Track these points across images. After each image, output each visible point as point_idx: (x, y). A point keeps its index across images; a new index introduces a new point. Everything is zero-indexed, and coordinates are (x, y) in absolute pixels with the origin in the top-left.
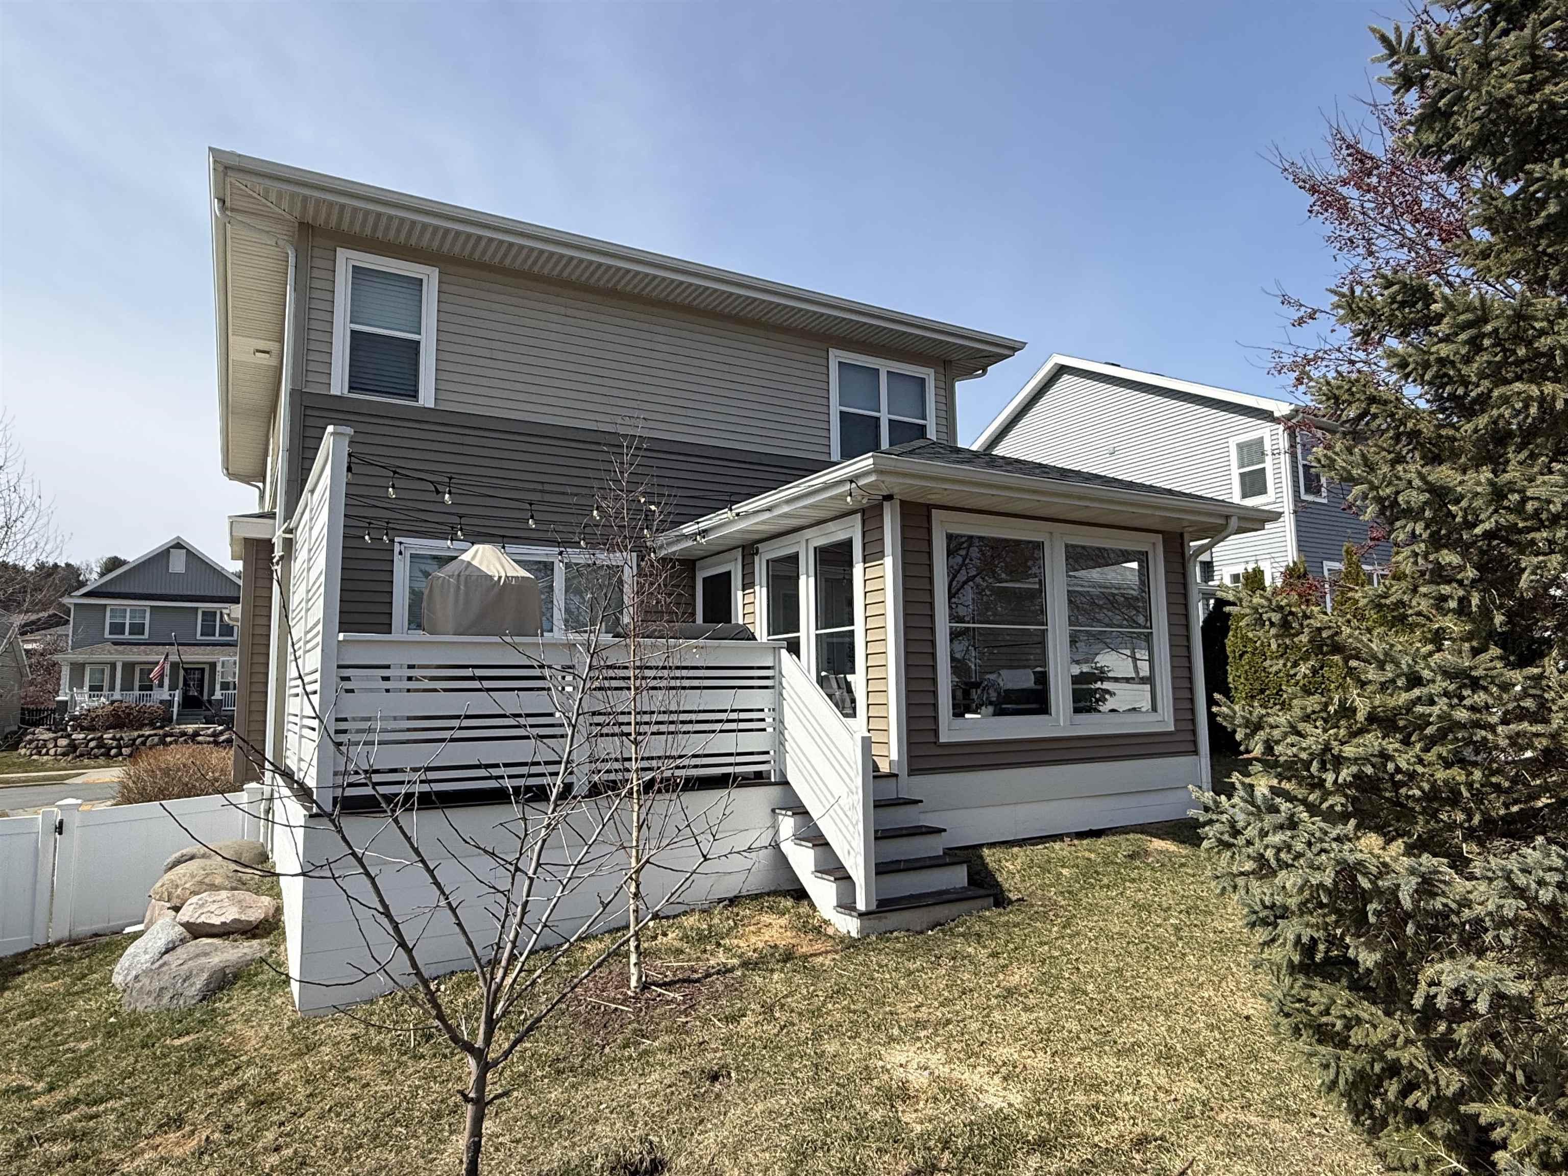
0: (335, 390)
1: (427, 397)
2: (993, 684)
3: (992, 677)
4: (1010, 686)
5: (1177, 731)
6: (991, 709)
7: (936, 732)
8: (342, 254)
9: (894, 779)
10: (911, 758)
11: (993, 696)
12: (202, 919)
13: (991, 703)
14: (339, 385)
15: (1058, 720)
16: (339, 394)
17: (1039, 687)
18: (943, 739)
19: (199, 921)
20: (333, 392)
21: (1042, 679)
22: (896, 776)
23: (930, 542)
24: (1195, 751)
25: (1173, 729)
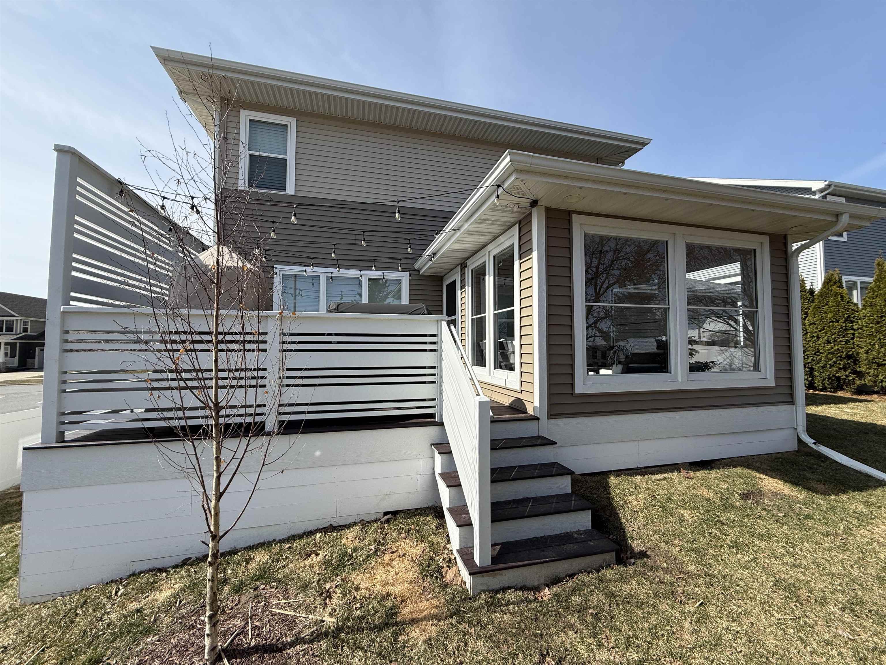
1: (290, 190)
2: (622, 349)
3: (621, 344)
4: (636, 351)
5: (777, 386)
6: (620, 367)
7: (572, 385)
8: (244, 113)
9: (536, 422)
10: (551, 405)
11: (622, 357)
13: (620, 363)
14: (243, 184)
15: (676, 377)
17: (661, 351)
18: (579, 390)
21: (664, 346)
22: (538, 419)
23: (570, 240)
24: (792, 402)
25: (774, 385)
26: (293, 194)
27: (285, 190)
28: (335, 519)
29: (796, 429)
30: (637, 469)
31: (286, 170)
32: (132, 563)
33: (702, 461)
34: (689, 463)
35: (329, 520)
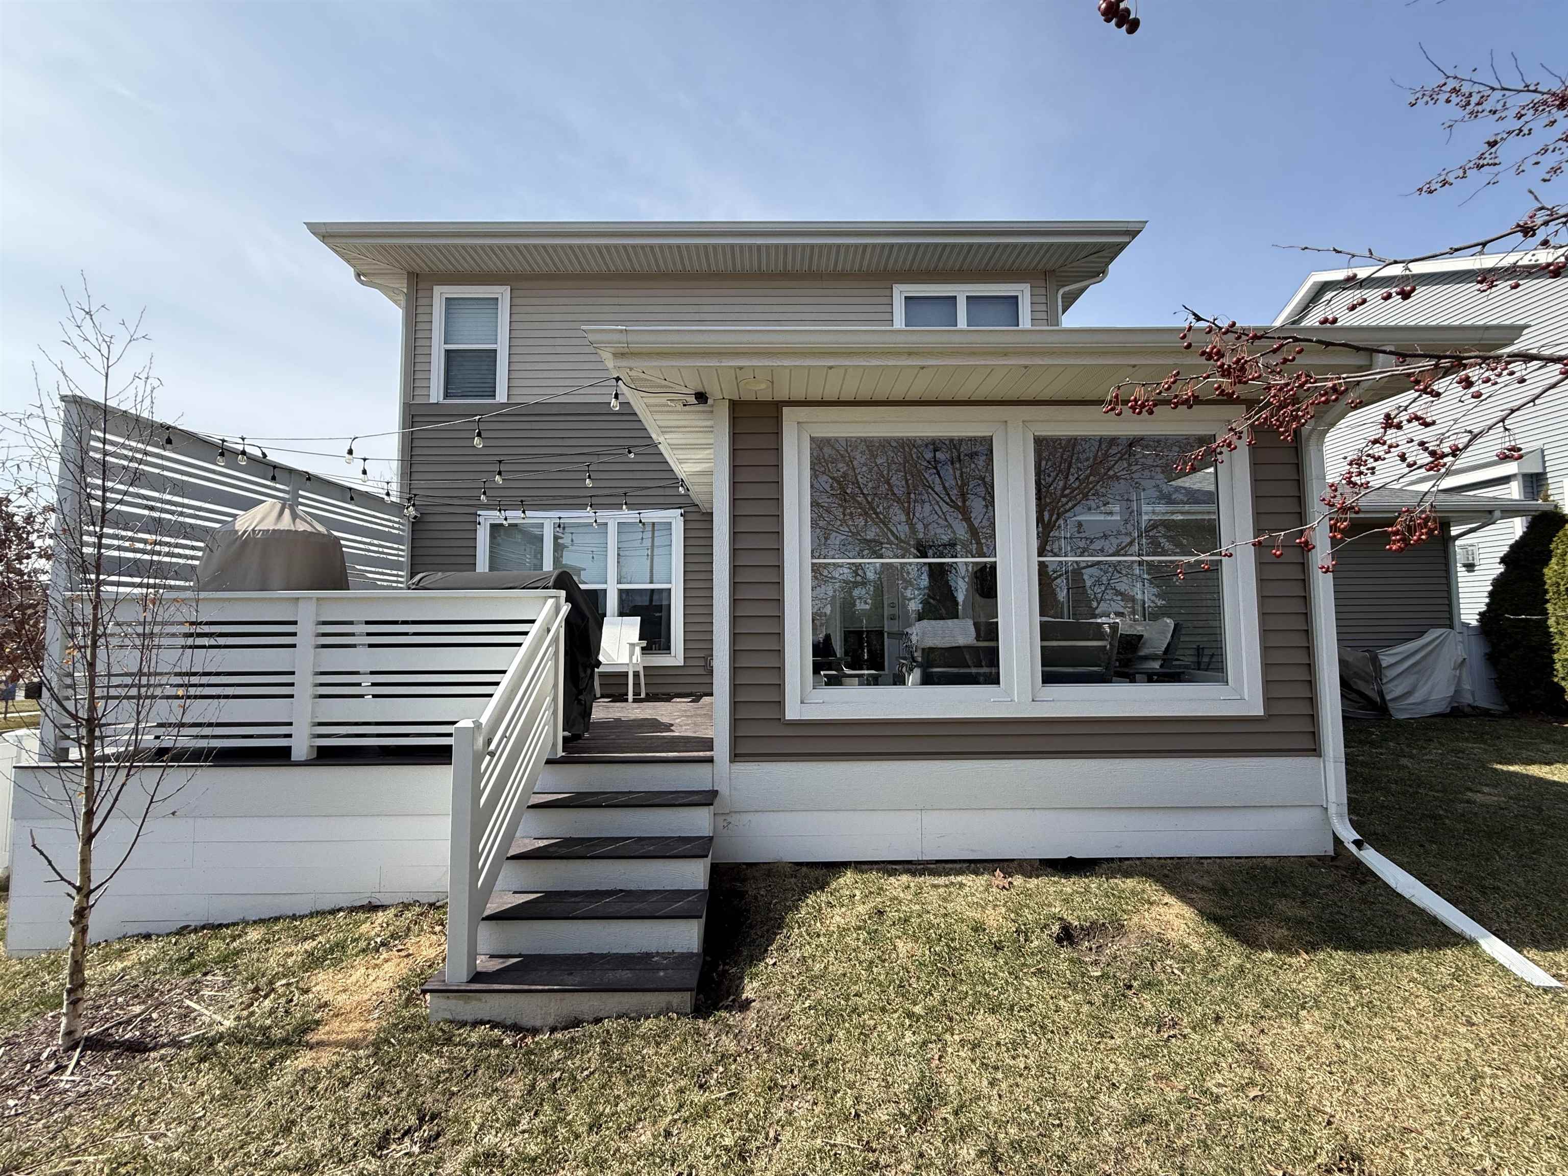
0: (433, 400)
1: (501, 396)
4: (933, 643)
5: (1269, 716)
7: (780, 704)
8: (437, 290)
9: (709, 766)
10: (737, 738)
14: (436, 394)
15: (1009, 693)
16: (436, 402)
17: (980, 645)
18: (793, 712)
20: (431, 401)
21: (987, 633)
22: (712, 761)
24: (1315, 750)
25: (1261, 712)
26: (506, 401)
27: (493, 396)
28: (378, 895)
29: (1326, 809)
30: (919, 862)
31: (495, 365)
32: (123, 924)
33: (1071, 858)
34: (1040, 860)
35: (369, 895)
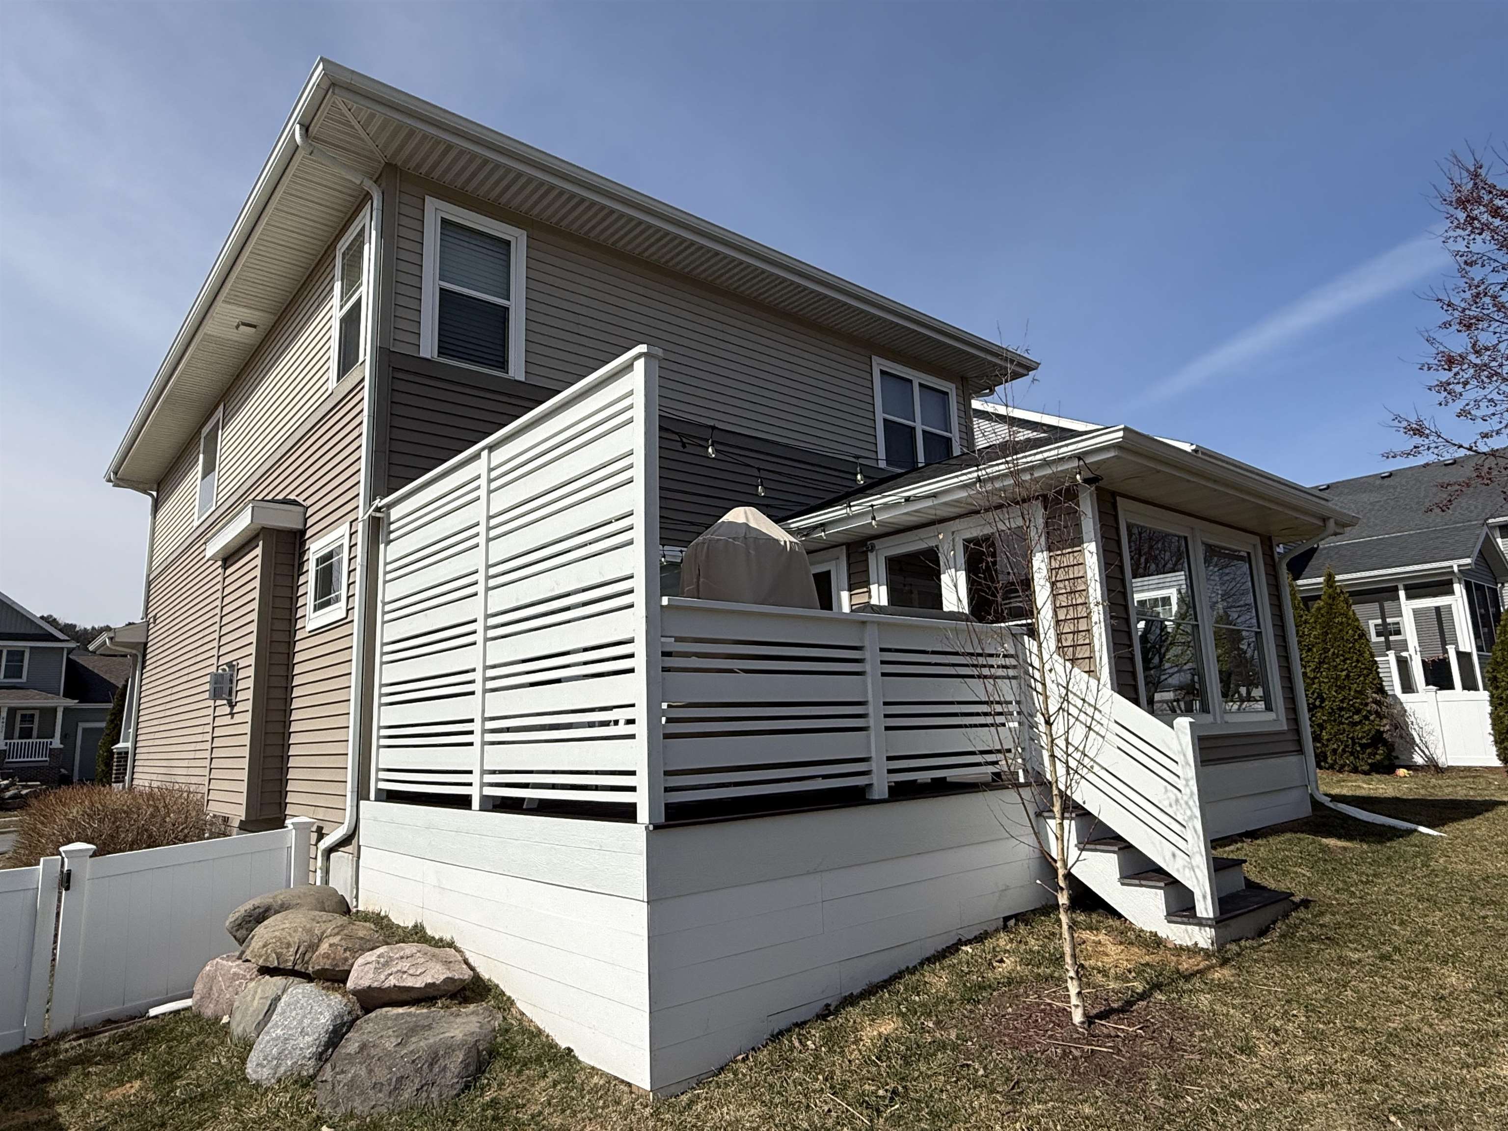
0: (425, 353)
1: (516, 370)
5: (1288, 731)
8: (430, 203)
12: (392, 981)
14: (428, 347)
15: (1215, 718)
16: (429, 357)
19: (387, 985)
20: (422, 355)
23: (1117, 530)
24: (1300, 751)
25: (1286, 728)
26: (523, 379)
27: (503, 365)
28: (960, 932)
29: (1308, 786)
31: (507, 329)
32: (769, 1019)
